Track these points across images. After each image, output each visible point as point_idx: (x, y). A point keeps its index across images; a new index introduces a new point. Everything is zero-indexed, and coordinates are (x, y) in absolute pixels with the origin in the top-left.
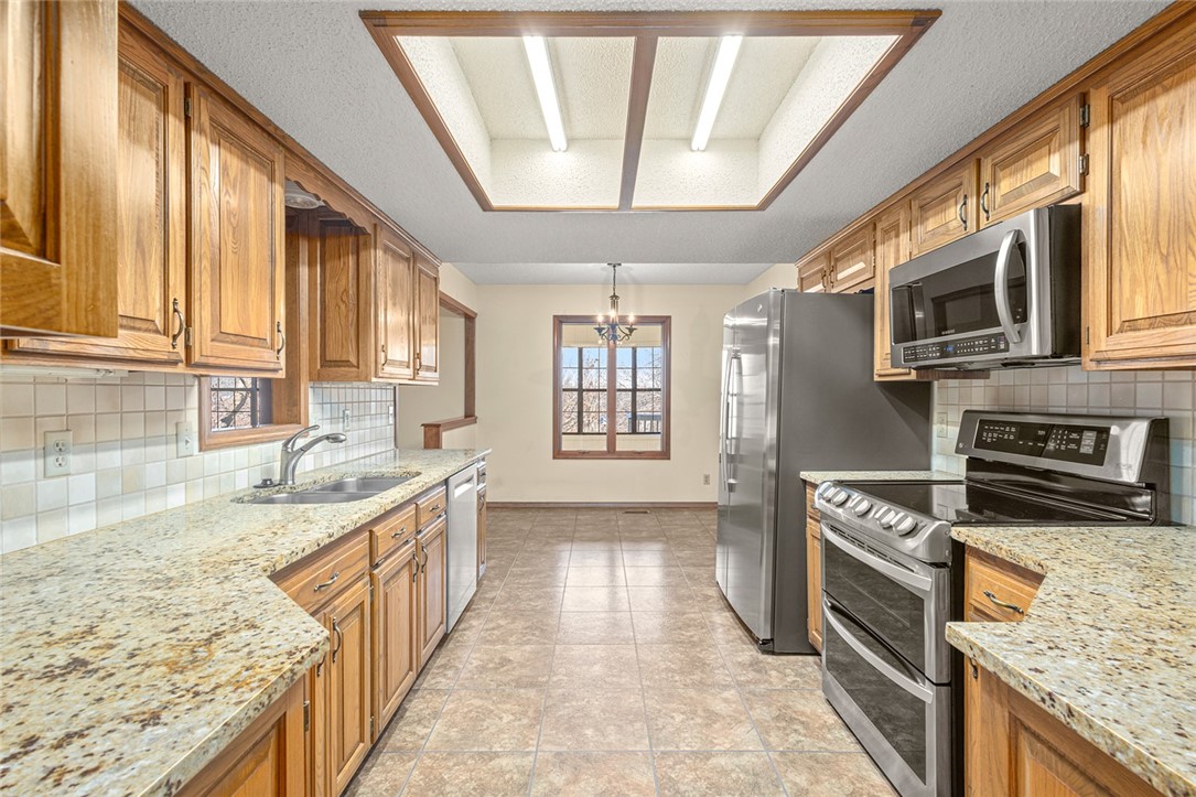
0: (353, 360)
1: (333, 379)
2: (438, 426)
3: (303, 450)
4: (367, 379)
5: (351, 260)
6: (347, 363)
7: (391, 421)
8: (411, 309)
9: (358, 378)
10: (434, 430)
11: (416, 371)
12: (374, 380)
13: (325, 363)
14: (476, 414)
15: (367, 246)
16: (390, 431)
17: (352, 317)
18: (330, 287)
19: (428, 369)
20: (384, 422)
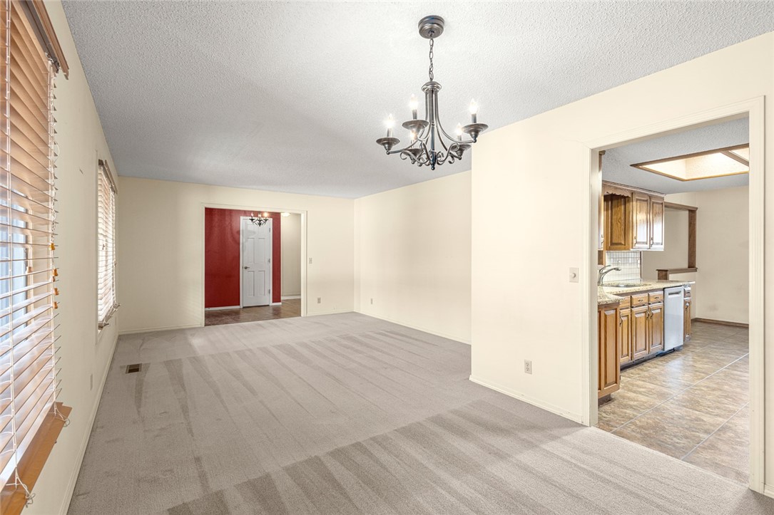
0: (623, 243)
1: (615, 250)
2: (666, 271)
3: (606, 273)
4: (628, 249)
5: (623, 207)
6: (621, 244)
7: (639, 266)
8: (648, 212)
9: (625, 249)
10: (664, 273)
11: (651, 245)
12: (631, 250)
13: (612, 244)
14: (697, 266)
15: (629, 201)
16: (638, 271)
17: (623, 227)
18: (614, 217)
19: (657, 244)
20: (635, 266)
